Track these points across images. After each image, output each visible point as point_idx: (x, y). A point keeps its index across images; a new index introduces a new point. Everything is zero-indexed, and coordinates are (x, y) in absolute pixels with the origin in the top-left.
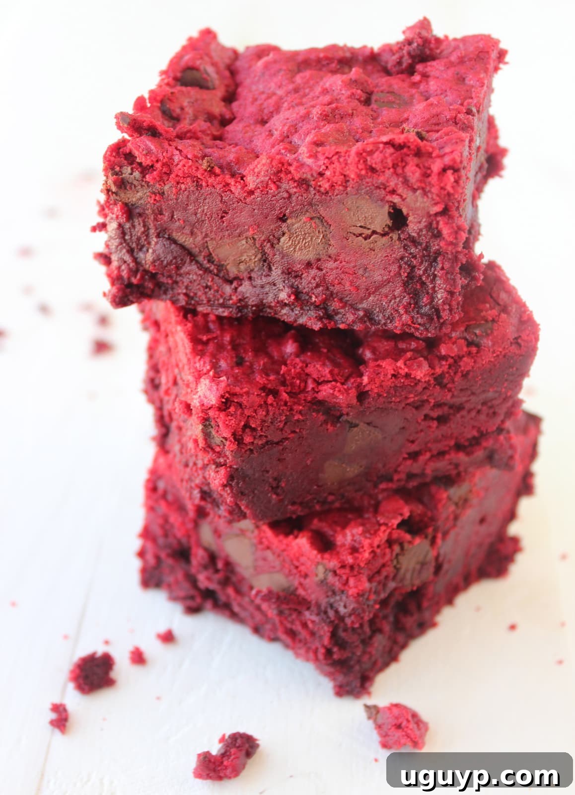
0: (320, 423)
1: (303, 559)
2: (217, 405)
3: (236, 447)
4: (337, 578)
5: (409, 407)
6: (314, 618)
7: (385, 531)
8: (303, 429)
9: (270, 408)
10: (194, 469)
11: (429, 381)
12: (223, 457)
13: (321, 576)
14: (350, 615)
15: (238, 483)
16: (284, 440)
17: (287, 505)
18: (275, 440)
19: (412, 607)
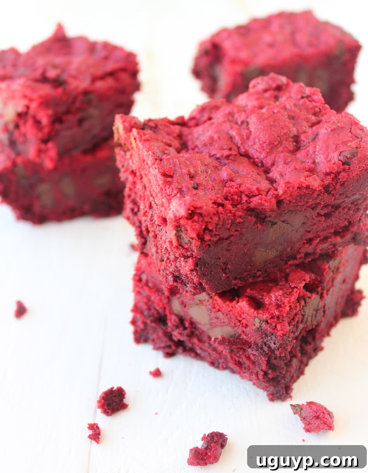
0: (253, 223)
1: (243, 316)
2: (186, 216)
3: (200, 243)
4: (268, 326)
5: (308, 209)
6: (254, 352)
7: (296, 292)
8: (243, 228)
9: (221, 215)
10: (168, 261)
11: (321, 190)
12: (190, 252)
13: (257, 325)
14: (278, 349)
15: (201, 268)
16: (230, 237)
17: (232, 280)
18: (225, 237)
19: (310, 339)
